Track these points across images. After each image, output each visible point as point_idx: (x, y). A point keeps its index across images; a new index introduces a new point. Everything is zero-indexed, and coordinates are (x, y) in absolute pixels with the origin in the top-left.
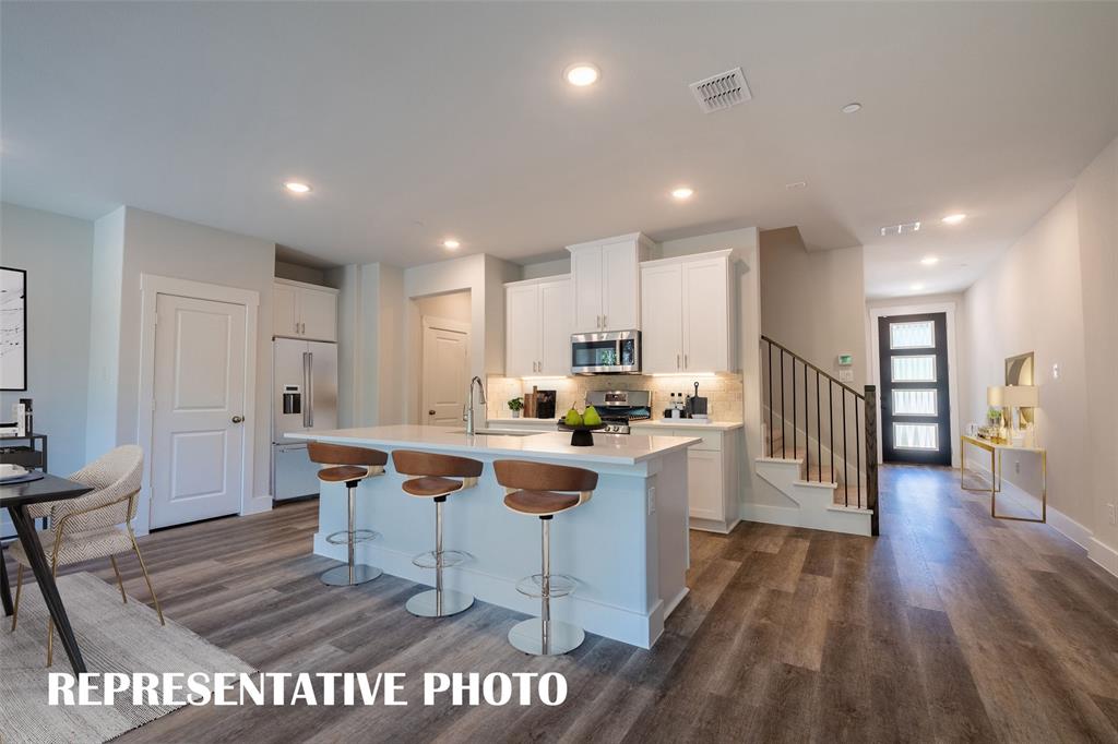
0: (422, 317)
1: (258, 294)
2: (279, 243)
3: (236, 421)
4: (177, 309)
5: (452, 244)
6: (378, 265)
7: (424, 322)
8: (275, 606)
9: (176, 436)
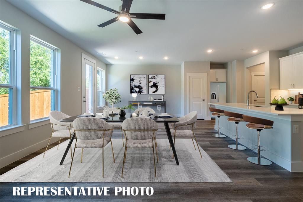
0: (251, 73)
1: (207, 73)
2: (211, 61)
3: (203, 100)
4: (192, 79)
5: (255, 51)
6: (236, 61)
7: (252, 75)
8: (203, 135)
9: (193, 103)
